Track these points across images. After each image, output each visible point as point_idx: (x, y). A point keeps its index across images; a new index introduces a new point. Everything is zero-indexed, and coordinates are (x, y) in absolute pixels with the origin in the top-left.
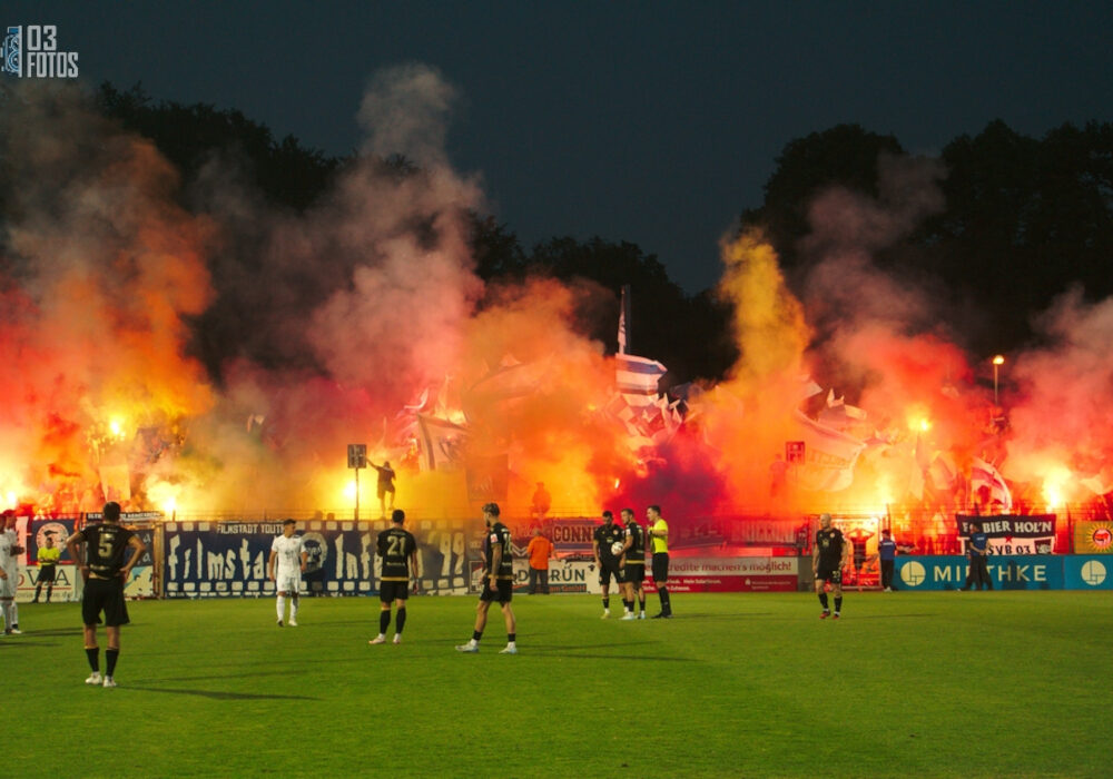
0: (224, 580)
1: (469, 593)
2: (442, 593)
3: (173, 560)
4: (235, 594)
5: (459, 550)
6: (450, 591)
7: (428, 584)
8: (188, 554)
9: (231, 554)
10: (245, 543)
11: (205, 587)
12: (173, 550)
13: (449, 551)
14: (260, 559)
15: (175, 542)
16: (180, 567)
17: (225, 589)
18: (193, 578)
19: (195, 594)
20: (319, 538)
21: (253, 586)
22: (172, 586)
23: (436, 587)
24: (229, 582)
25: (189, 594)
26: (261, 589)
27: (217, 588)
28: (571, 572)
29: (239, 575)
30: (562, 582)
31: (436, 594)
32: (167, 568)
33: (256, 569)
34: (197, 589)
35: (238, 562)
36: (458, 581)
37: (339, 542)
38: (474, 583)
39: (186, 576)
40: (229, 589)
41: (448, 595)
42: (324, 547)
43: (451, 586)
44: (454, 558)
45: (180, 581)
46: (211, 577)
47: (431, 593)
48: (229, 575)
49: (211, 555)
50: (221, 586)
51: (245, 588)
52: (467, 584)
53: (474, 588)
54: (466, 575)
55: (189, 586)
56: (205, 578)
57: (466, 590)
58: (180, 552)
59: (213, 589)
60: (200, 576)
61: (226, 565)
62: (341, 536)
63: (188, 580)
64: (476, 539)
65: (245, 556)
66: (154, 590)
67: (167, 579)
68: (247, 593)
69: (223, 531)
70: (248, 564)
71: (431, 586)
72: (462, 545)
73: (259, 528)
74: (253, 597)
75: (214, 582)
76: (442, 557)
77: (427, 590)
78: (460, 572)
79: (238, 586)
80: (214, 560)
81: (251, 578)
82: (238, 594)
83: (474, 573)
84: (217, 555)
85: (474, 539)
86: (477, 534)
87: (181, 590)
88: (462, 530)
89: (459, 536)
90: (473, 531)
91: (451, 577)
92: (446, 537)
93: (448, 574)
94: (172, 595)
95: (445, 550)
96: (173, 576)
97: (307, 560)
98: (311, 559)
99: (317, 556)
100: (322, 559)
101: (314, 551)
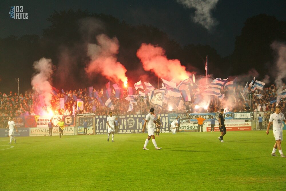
1: (169, 132)
2: (163, 132)
5: (167, 121)
6: (165, 131)
8: (101, 123)
11: (105, 131)
12: (97, 123)
15: (98, 120)
16: (99, 127)
19: (103, 133)
20: (132, 119)
22: (97, 131)
28: (195, 126)
30: (192, 129)
31: (162, 132)
32: (96, 127)
34: (103, 132)
36: (167, 129)
37: (138, 120)
38: (171, 130)
41: (164, 133)
42: (134, 121)
43: (165, 130)
44: (166, 123)
45: (99, 130)
53: (171, 131)
54: (169, 128)
55: (101, 131)
56: (105, 129)
57: (169, 131)
58: (99, 123)
62: (138, 118)
63: (101, 130)
64: (171, 119)
66: (93, 132)
67: (96, 129)
78: (167, 127)
85: (170, 119)
86: (171, 117)
87: (100, 132)
88: (168, 117)
89: (167, 118)
90: (170, 117)
91: (165, 128)
92: (164, 118)
93: (164, 127)
94: (98, 133)
95: (163, 121)
96: (98, 129)
97: (130, 125)
98: (131, 124)
99: (132, 123)
100: (134, 124)
101: (131, 122)
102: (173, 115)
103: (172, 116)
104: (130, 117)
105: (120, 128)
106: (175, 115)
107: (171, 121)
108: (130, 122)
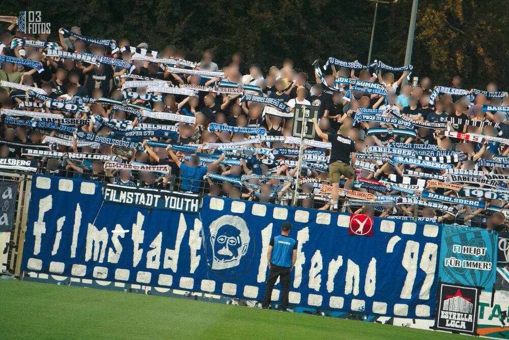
0: (106, 264)
1: (435, 327)
2: (397, 322)
3: (40, 229)
4: (117, 284)
5: (429, 267)
6: (410, 321)
7: (379, 307)
8: (61, 222)
9: (119, 231)
10: (141, 218)
11: (79, 270)
12: (41, 215)
13: (415, 267)
14: (158, 242)
15: (46, 204)
16: (48, 239)
17: (105, 276)
18: (63, 255)
19: (64, 278)
20: (240, 224)
21: (144, 277)
22: (34, 264)
23: (390, 313)
24: (112, 268)
25: (54, 277)
26: (154, 282)
27: (95, 275)
29: (126, 260)
31: (390, 323)
32: (30, 238)
33: (150, 255)
34: (67, 272)
35: (127, 241)
36: (422, 310)
37: (267, 233)
38: (444, 315)
39: (54, 253)
40: (111, 277)
41: (405, 328)
42: (245, 237)
43: (412, 315)
44: (421, 276)
45: (46, 257)
46: (88, 257)
47: (383, 320)
48: (113, 258)
49: (91, 228)
50: (100, 272)
51: (132, 279)
52: (434, 315)
53: (443, 322)
54: (434, 304)
55: (57, 267)
56: (80, 259)
57: (432, 323)
58: (50, 218)
59: (89, 275)
60: (73, 255)
61: (110, 244)
62: (271, 225)
63: (57, 259)
64: (455, 255)
65: (138, 236)
66: (8, 265)
67: (28, 253)
68: (134, 286)
69: (113, 198)
70: (141, 246)
71: (384, 311)
72: (434, 259)
73: (162, 200)
74: (141, 292)
75: (91, 265)
76: (405, 272)
77: (379, 315)
78: (427, 297)
79: (122, 274)
80: (95, 235)
81: (142, 266)
82: (123, 285)
83: (446, 302)
84: (100, 229)
85: (451, 254)
86: (457, 248)
87: (45, 270)
88: (437, 240)
89: (431, 248)
90: (450, 243)
91: (413, 303)
92: (412, 247)
93: (410, 297)
94: (33, 275)
95: (409, 263)
96: (37, 249)
97: (221, 252)
98: (225, 251)
99: (234, 249)
100: (241, 252)
101: (231, 240)
102: (470, 236)
103: (464, 242)
104: (227, 210)
105: (166, 266)
106: (478, 236)
107: (453, 265)
108: (221, 239)
